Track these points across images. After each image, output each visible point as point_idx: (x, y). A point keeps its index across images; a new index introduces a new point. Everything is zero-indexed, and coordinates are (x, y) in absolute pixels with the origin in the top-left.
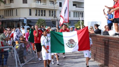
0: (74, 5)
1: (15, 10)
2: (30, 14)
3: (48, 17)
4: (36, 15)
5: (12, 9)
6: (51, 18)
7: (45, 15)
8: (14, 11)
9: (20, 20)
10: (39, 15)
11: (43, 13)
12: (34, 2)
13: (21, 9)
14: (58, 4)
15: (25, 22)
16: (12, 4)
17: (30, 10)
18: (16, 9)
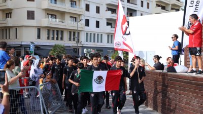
0: (108, 24)
1: (14, 29)
2: (39, 37)
3: (66, 42)
4: (48, 38)
5: (9, 28)
6: (72, 44)
7: (62, 39)
8: (13, 32)
9: (21, 45)
10: (53, 39)
11: (60, 36)
12: (46, 18)
13: (24, 28)
14: (84, 22)
15: (32, 49)
16: (9, 19)
17: (39, 30)
18: (16, 28)
